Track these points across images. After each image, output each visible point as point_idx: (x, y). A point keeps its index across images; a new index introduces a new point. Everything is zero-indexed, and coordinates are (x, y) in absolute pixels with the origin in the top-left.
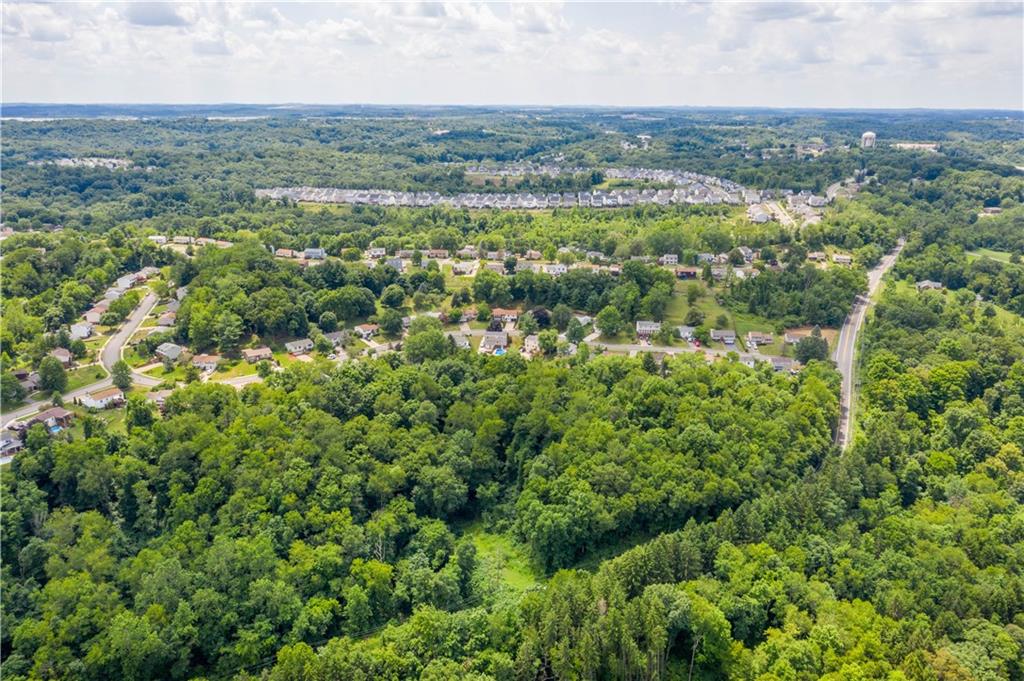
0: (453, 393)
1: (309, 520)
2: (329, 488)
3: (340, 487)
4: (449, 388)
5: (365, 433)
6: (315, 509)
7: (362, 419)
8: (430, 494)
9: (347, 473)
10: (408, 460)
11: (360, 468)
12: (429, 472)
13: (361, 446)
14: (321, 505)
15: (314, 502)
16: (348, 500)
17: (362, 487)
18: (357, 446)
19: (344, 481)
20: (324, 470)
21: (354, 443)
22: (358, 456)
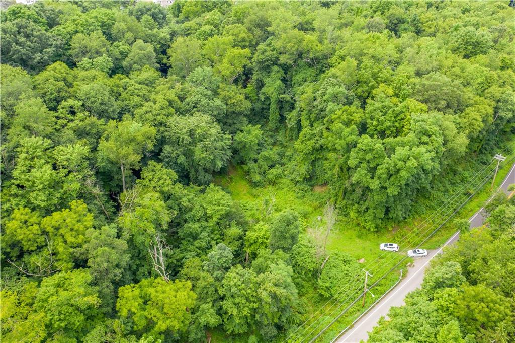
0: (162, 35)
1: (13, 235)
2: (35, 173)
3: (55, 167)
4: (156, 30)
5: (70, 85)
6: (19, 214)
7: (60, 67)
8: (188, 154)
9: (59, 143)
10: (147, 112)
11: (81, 134)
12: (181, 125)
13: (71, 102)
14: (28, 204)
15: (14, 201)
16: (76, 186)
17: (91, 161)
18: (64, 103)
19: (60, 158)
20: (18, 145)
21: (58, 101)
22: (70, 117)
